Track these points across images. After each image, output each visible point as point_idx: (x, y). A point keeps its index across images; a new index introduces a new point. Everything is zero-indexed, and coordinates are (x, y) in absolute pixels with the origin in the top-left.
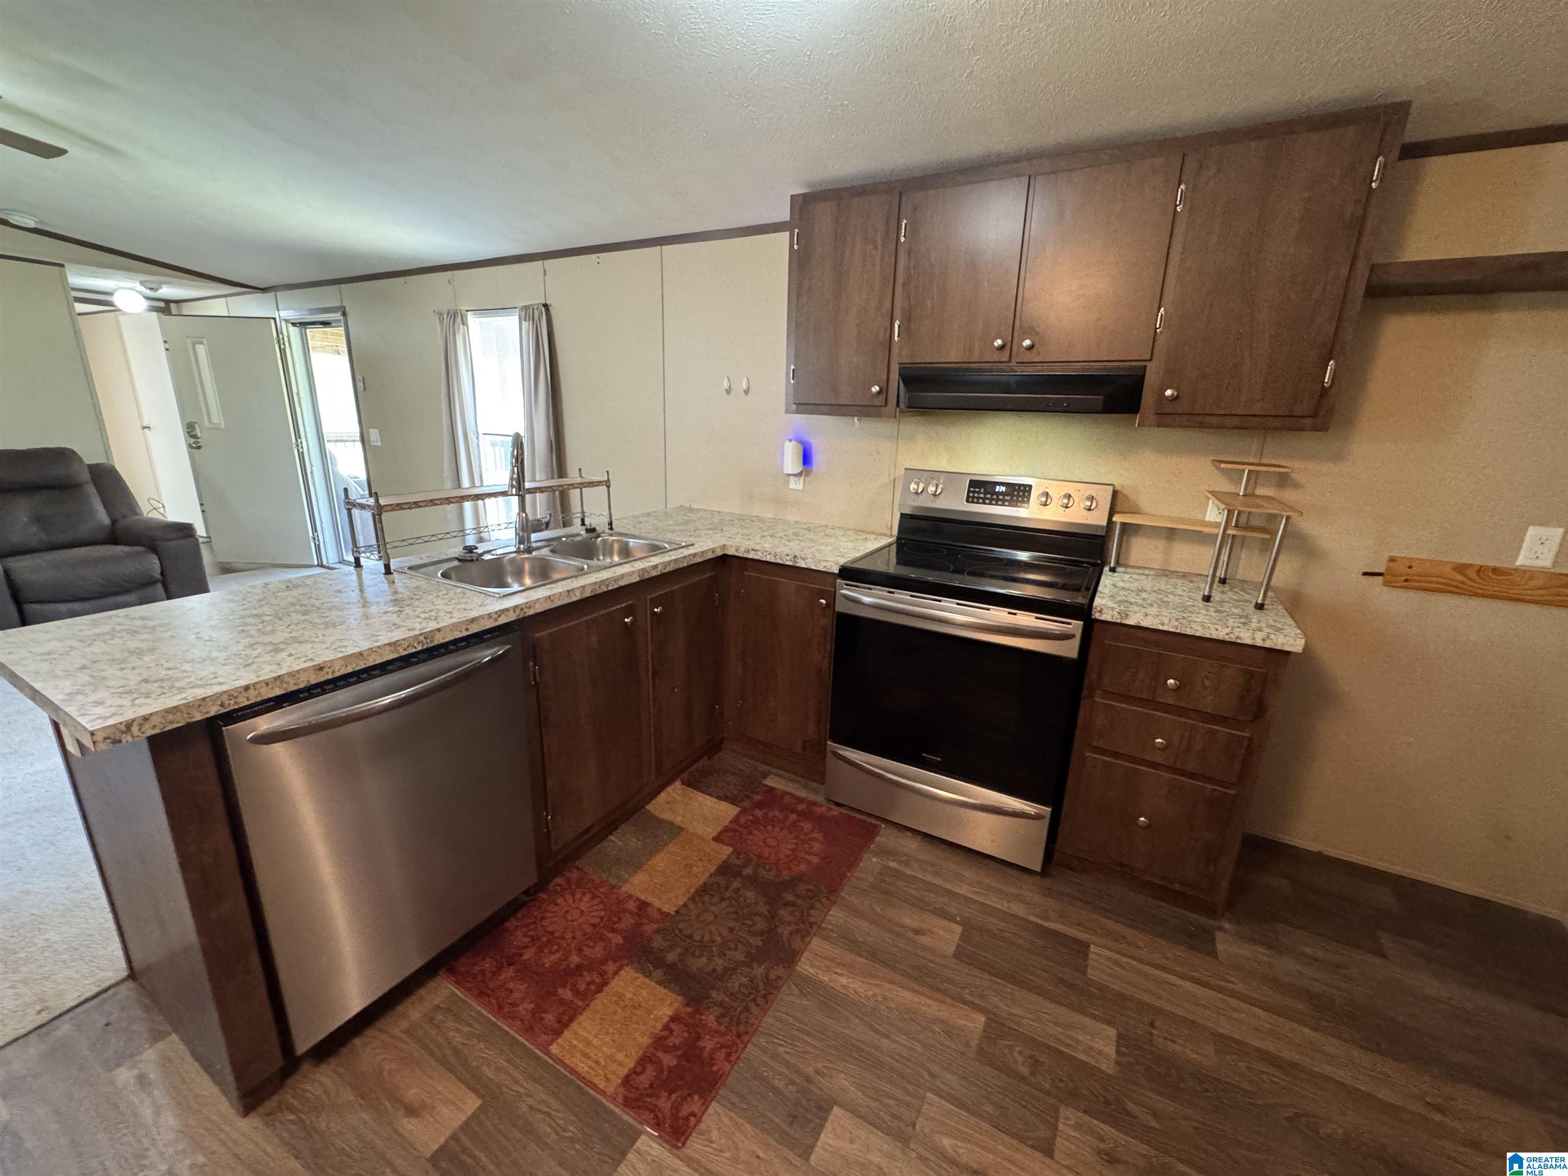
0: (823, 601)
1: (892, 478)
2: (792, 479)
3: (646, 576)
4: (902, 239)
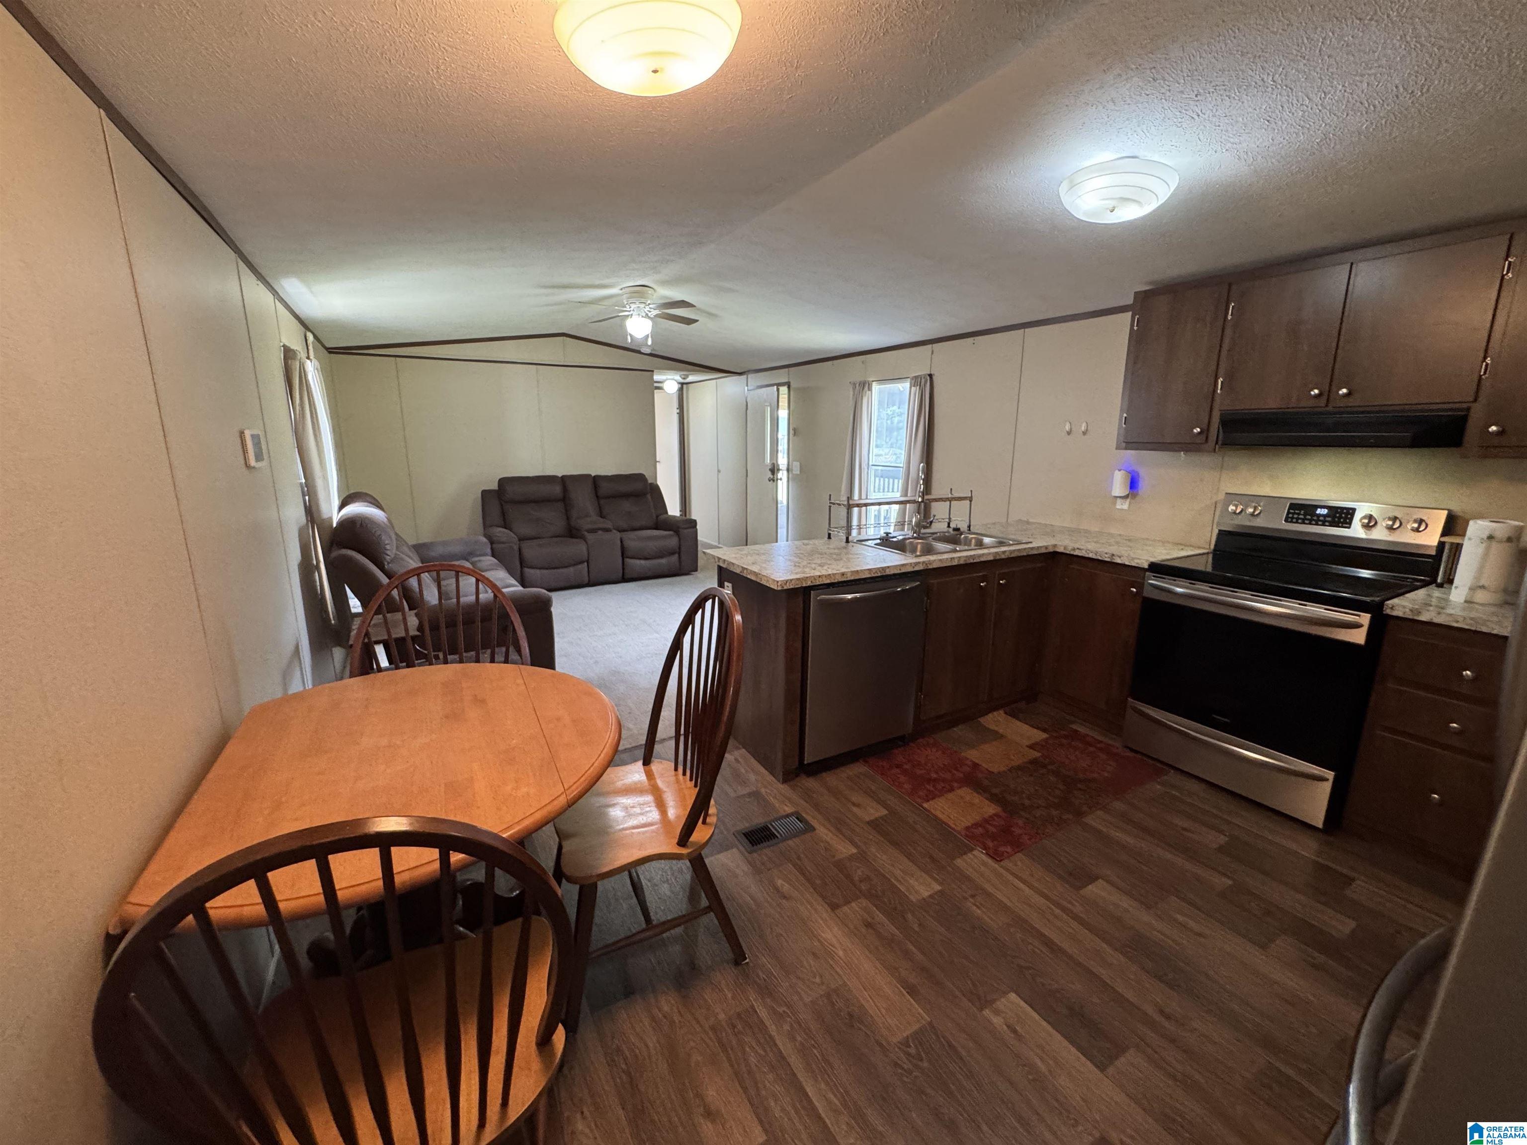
0: (1134, 590)
1: (1214, 501)
2: (1119, 500)
3: (998, 557)
4: (1229, 317)
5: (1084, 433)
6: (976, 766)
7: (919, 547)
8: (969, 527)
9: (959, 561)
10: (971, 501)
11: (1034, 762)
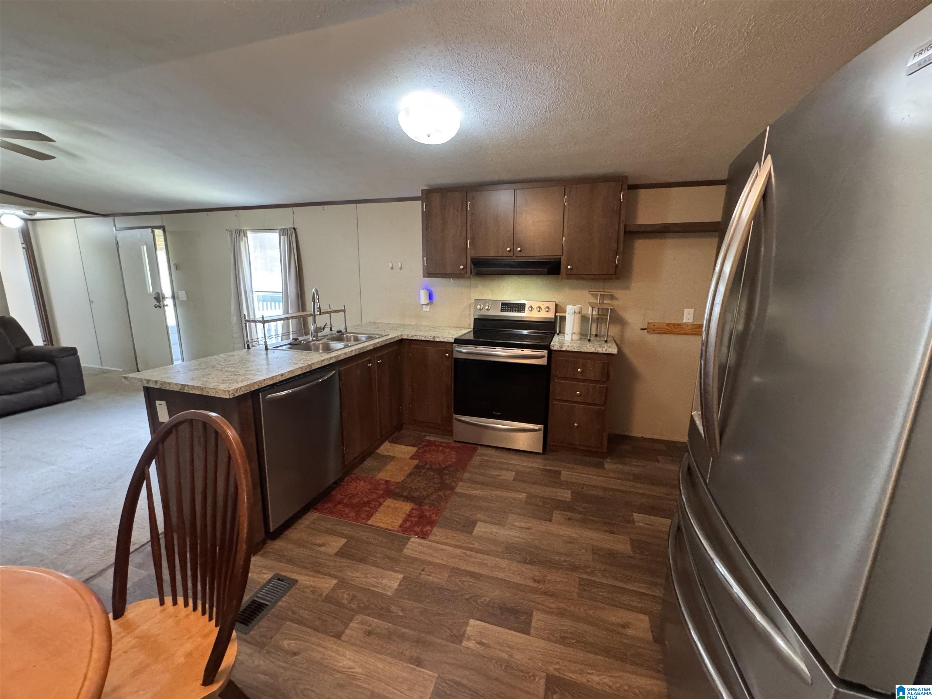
0: (447, 355)
1: (469, 304)
2: (424, 306)
3: (376, 347)
4: (469, 209)
5: (401, 269)
6: (387, 482)
7: (321, 346)
8: (346, 329)
9: (355, 352)
10: (345, 312)
11: (417, 467)
